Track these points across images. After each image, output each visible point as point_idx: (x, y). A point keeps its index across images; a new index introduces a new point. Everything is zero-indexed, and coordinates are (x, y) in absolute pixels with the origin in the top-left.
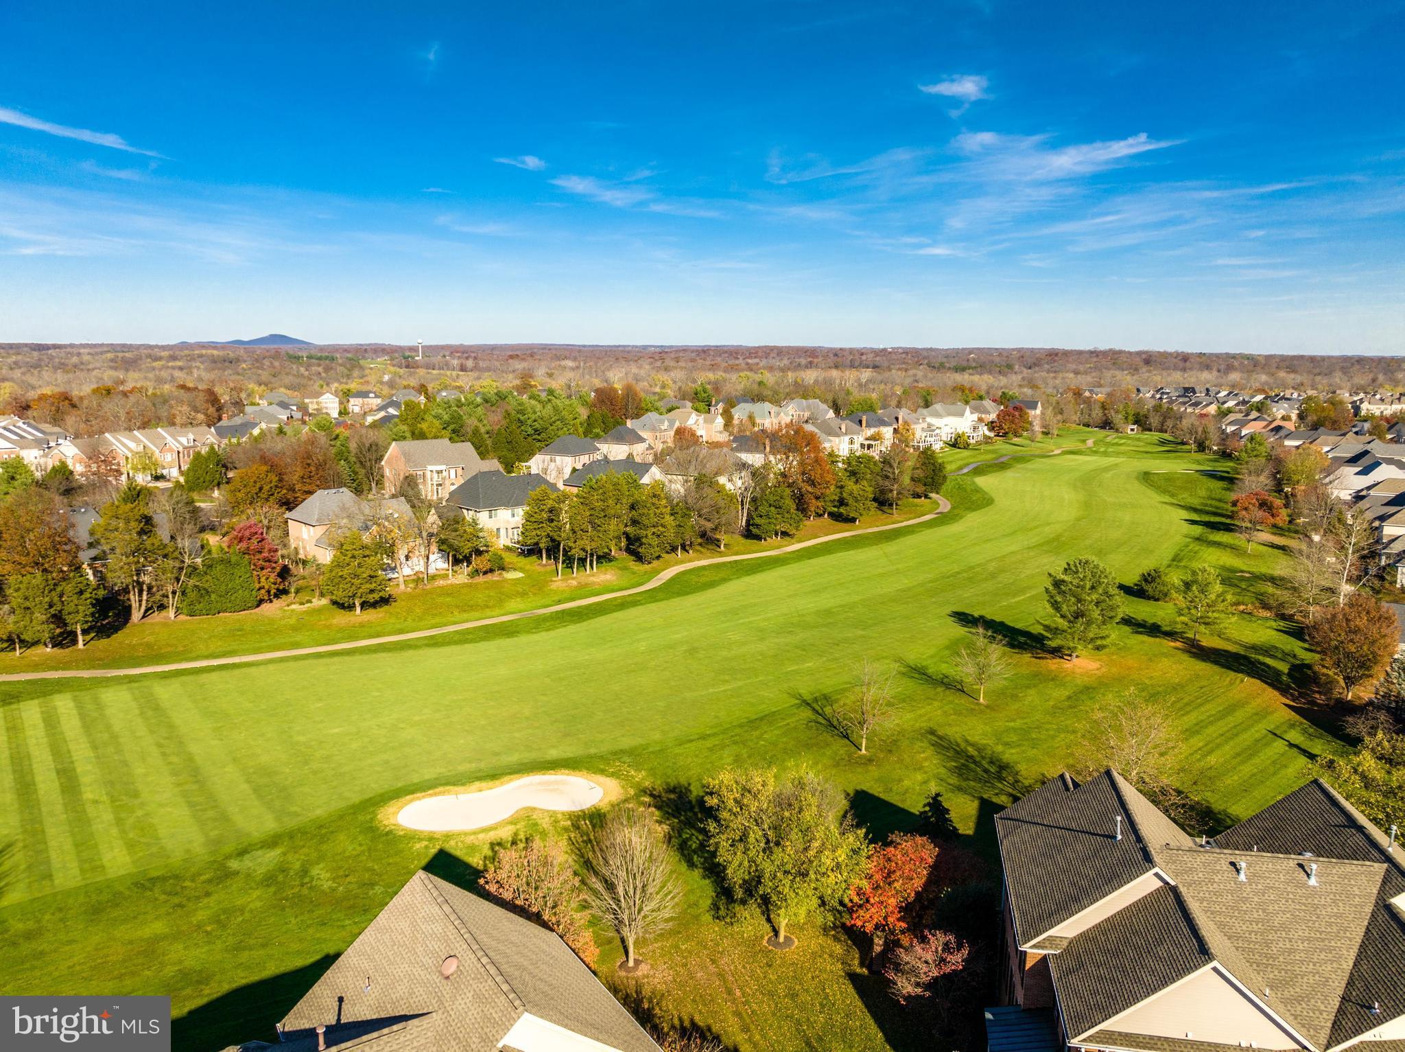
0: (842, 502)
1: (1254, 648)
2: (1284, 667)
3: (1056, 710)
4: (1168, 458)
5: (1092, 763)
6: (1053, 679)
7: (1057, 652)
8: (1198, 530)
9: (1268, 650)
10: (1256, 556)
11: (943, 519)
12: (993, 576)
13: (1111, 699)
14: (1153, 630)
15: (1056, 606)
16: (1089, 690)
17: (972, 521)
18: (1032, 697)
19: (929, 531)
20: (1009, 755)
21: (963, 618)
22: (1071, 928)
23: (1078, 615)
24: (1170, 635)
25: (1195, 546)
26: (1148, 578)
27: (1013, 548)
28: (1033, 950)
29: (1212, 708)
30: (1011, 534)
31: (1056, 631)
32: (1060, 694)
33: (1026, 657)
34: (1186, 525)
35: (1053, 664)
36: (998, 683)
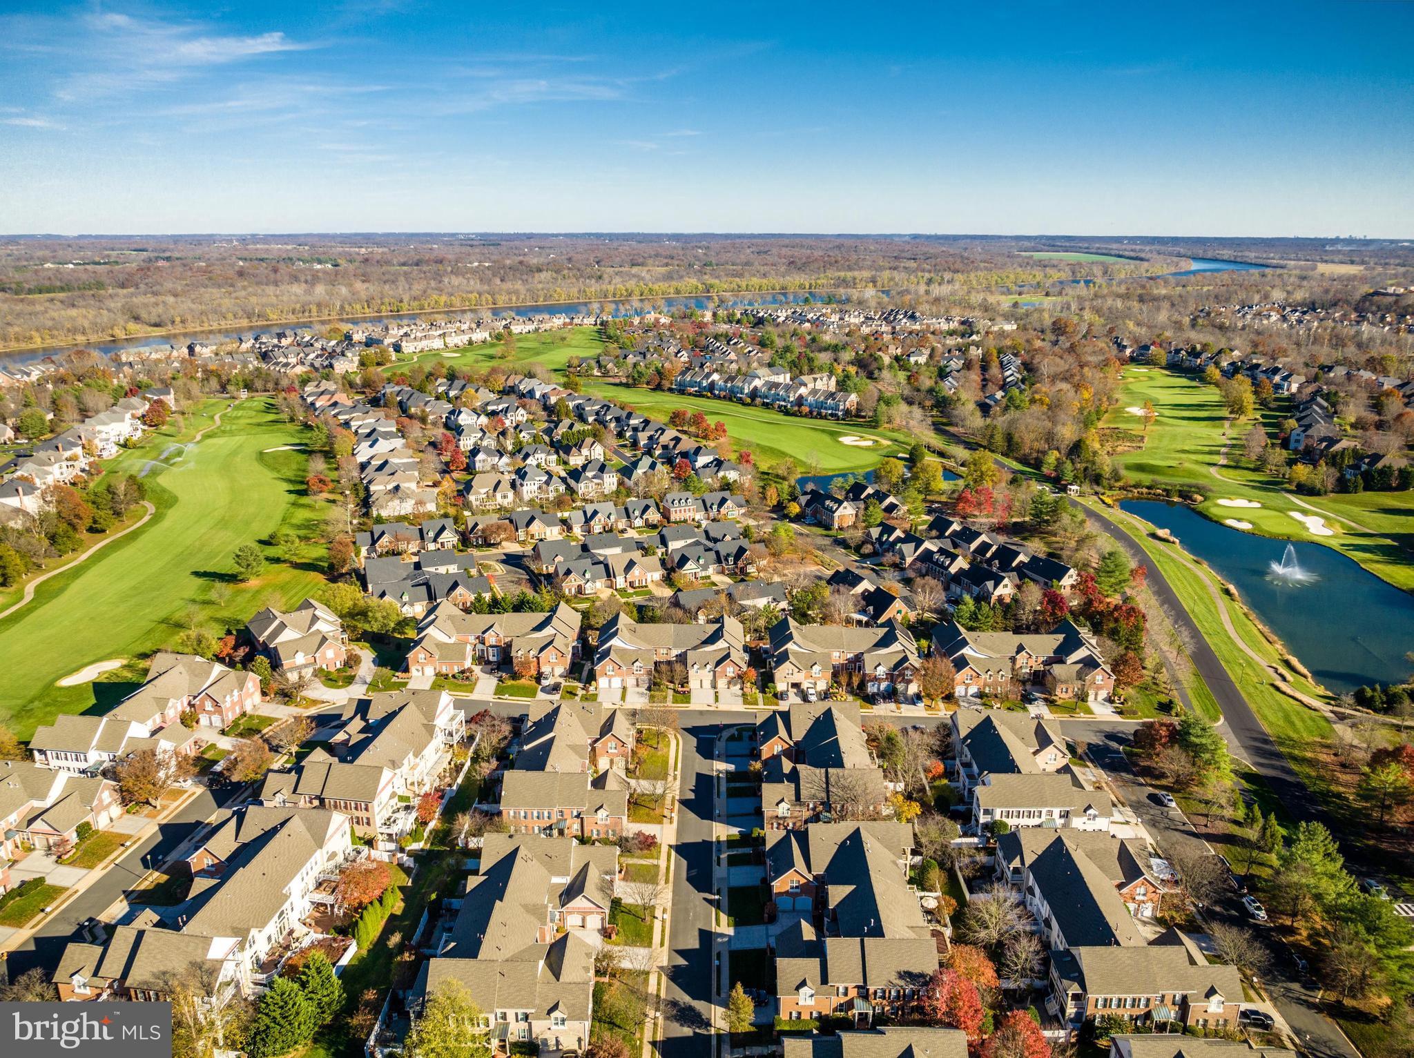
0: (95, 522)
1: (317, 559)
2: (326, 565)
3: (249, 601)
4: (272, 432)
5: (262, 609)
6: (244, 591)
7: (242, 581)
8: (293, 497)
9: (320, 559)
10: (321, 509)
11: (156, 519)
12: (200, 550)
13: (265, 593)
14: (277, 560)
15: (238, 563)
16: (258, 592)
17: (172, 516)
18: (239, 599)
19: (153, 529)
20: (239, 617)
21: (197, 574)
22: (267, 633)
23: (248, 565)
24: (285, 561)
25: (292, 510)
26: (272, 537)
27: (203, 531)
28: (261, 639)
29: (300, 587)
30: (198, 521)
31: (241, 573)
32: (248, 596)
33: (232, 585)
34: (287, 494)
35: (242, 585)
36: (227, 597)
